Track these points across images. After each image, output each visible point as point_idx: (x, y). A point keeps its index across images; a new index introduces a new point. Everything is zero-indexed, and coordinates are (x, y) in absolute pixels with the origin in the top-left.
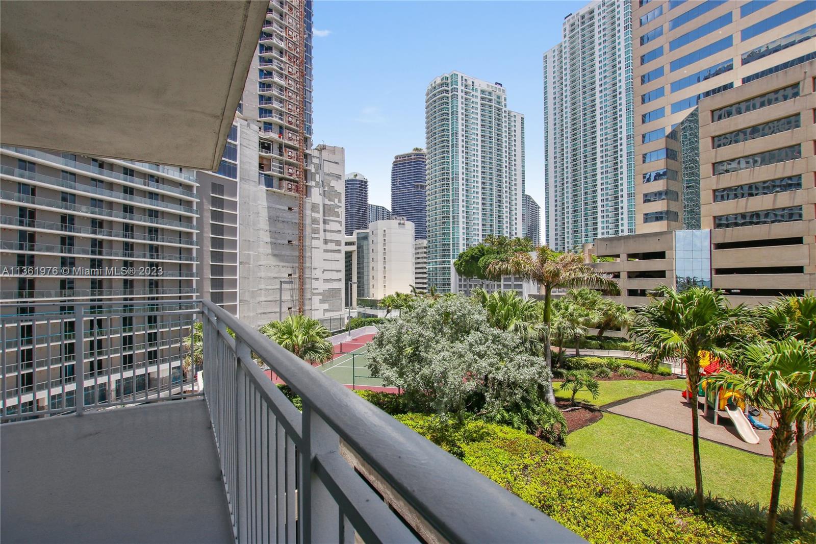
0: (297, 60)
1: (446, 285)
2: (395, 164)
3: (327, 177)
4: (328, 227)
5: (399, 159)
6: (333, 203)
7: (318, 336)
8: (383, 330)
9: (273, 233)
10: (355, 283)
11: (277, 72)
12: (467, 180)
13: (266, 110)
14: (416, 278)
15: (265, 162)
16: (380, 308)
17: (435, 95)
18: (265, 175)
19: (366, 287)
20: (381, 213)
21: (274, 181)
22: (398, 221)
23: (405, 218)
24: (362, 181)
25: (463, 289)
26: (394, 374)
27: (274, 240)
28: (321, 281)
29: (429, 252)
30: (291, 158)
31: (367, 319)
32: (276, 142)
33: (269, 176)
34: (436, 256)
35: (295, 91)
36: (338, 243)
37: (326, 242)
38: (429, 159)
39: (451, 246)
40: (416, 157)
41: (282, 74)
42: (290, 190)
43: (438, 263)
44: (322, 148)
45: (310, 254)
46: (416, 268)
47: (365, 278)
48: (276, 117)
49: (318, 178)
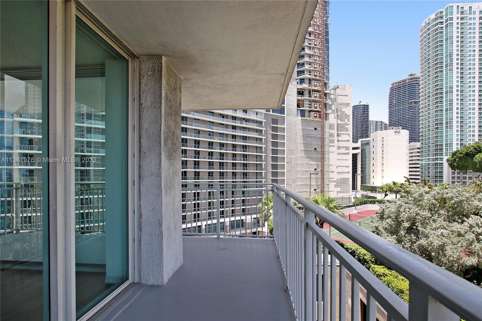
0: (320, 35)
1: (439, 177)
2: (392, 89)
3: (340, 106)
4: (340, 138)
5: (395, 85)
6: (344, 122)
7: (335, 208)
8: (384, 207)
9: (306, 145)
10: (359, 174)
11: (307, 46)
12: (462, 91)
13: (301, 71)
14: (410, 171)
15: (300, 103)
16: (379, 192)
17: (429, 29)
18: (301, 110)
19: (367, 177)
20: (381, 126)
21: (306, 113)
22: (394, 131)
23: (401, 128)
24: (365, 105)
25: (456, 180)
26: (394, 240)
27: (306, 149)
28: (335, 173)
29: (422, 151)
30: (316, 97)
31: (369, 199)
32: (307, 89)
33: (303, 110)
34: (429, 154)
35: (319, 55)
36: (347, 148)
37: (339, 148)
38: (422, 80)
39: (444, 146)
40: (410, 81)
41: (310, 47)
42: (315, 117)
43: (431, 160)
44: (335, 89)
45: (328, 156)
46: (410, 164)
47: (367, 171)
48: (307, 74)
49: (333, 107)
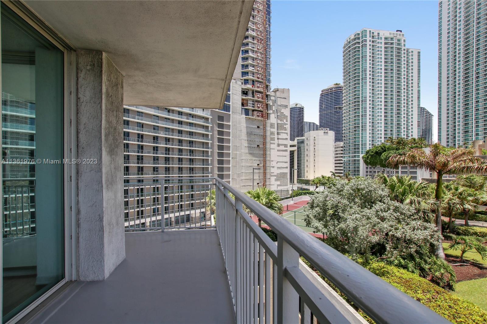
0: (262, 41)
1: (356, 172)
2: (322, 95)
3: (279, 107)
4: (280, 137)
5: (324, 92)
6: (282, 122)
7: (274, 199)
8: (314, 198)
9: (249, 141)
10: (296, 169)
11: (251, 50)
12: (373, 101)
13: (245, 73)
14: (336, 167)
15: (245, 102)
16: (312, 185)
17: (350, 47)
18: (245, 109)
19: (302, 172)
20: (312, 127)
21: (250, 112)
22: (324, 131)
23: (328, 129)
24: (300, 108)
25: (369, 174)
26: (321, 226)
27: (249, 145)
28: (276, 168)
29: (345, 150)
30: (259, 98)
31: (303, 191)
32: (251, 90)
33: (247, 109)
34: (349, 152)
35: (261, 59)
36: (286, 146)
37: (279, 145)
38: (345, 89)
39: (360, 145)
40: (336, 89)
41: (254, 51)
42: (258, 116)
43: (351, 157)
44: (276, 91)
45: (269, 153)
46: (335, 160)
47: (302, 166)
48: (251, 75)
49: (274, 108)
